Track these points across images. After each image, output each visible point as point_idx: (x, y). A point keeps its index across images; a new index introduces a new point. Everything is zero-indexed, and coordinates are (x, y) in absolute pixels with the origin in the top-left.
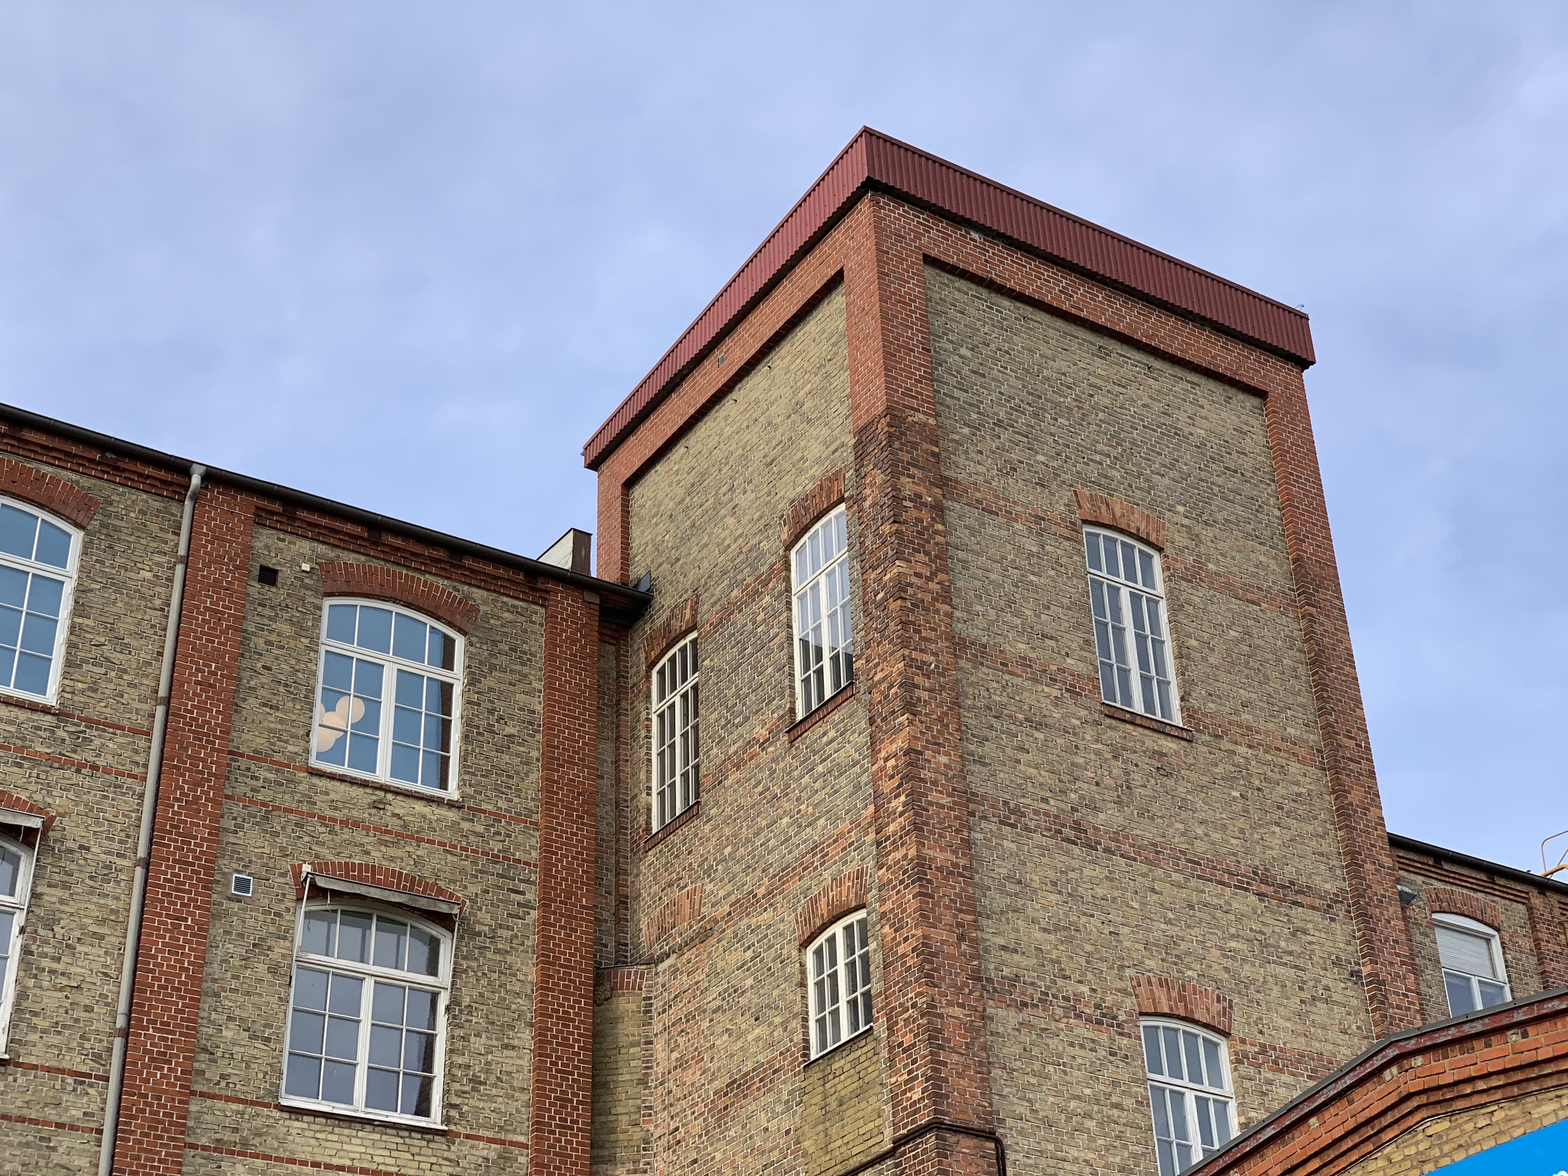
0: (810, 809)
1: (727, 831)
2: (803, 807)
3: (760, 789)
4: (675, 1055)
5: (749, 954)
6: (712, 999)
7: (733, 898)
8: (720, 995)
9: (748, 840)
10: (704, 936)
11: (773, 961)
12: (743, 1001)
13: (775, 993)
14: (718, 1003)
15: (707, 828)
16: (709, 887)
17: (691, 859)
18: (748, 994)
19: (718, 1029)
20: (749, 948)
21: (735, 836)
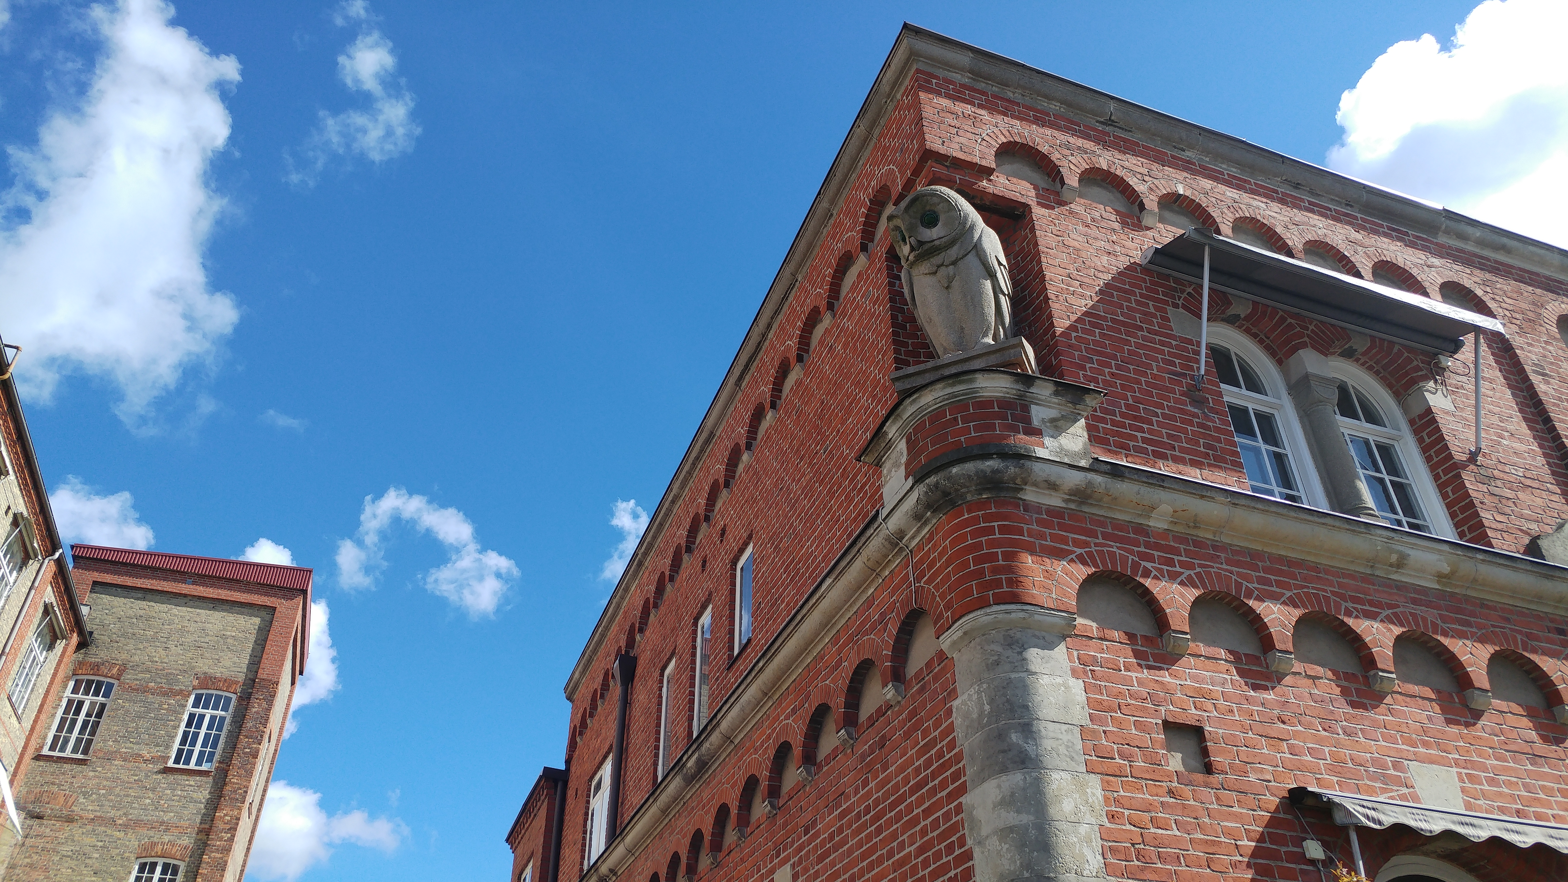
0: (166, 805)
1: (105, 783)
2: (163, 802)
3: (136, 778)
4: (28, 860)
5: (100, 844)
6: (66, 849)
7: (98, 814)
8: (72, 851)
9: (118, 795)
10: (70, 820)
11: (117, 855)
12: (87, 861)
13: (112, 868)
14: (70, 853)
15: (91, 774)
16: (82, 800)
17: (75, 780)
18: (94, 860)
19: (67, 865)
20: (102, 841)
21: (111, 788)
